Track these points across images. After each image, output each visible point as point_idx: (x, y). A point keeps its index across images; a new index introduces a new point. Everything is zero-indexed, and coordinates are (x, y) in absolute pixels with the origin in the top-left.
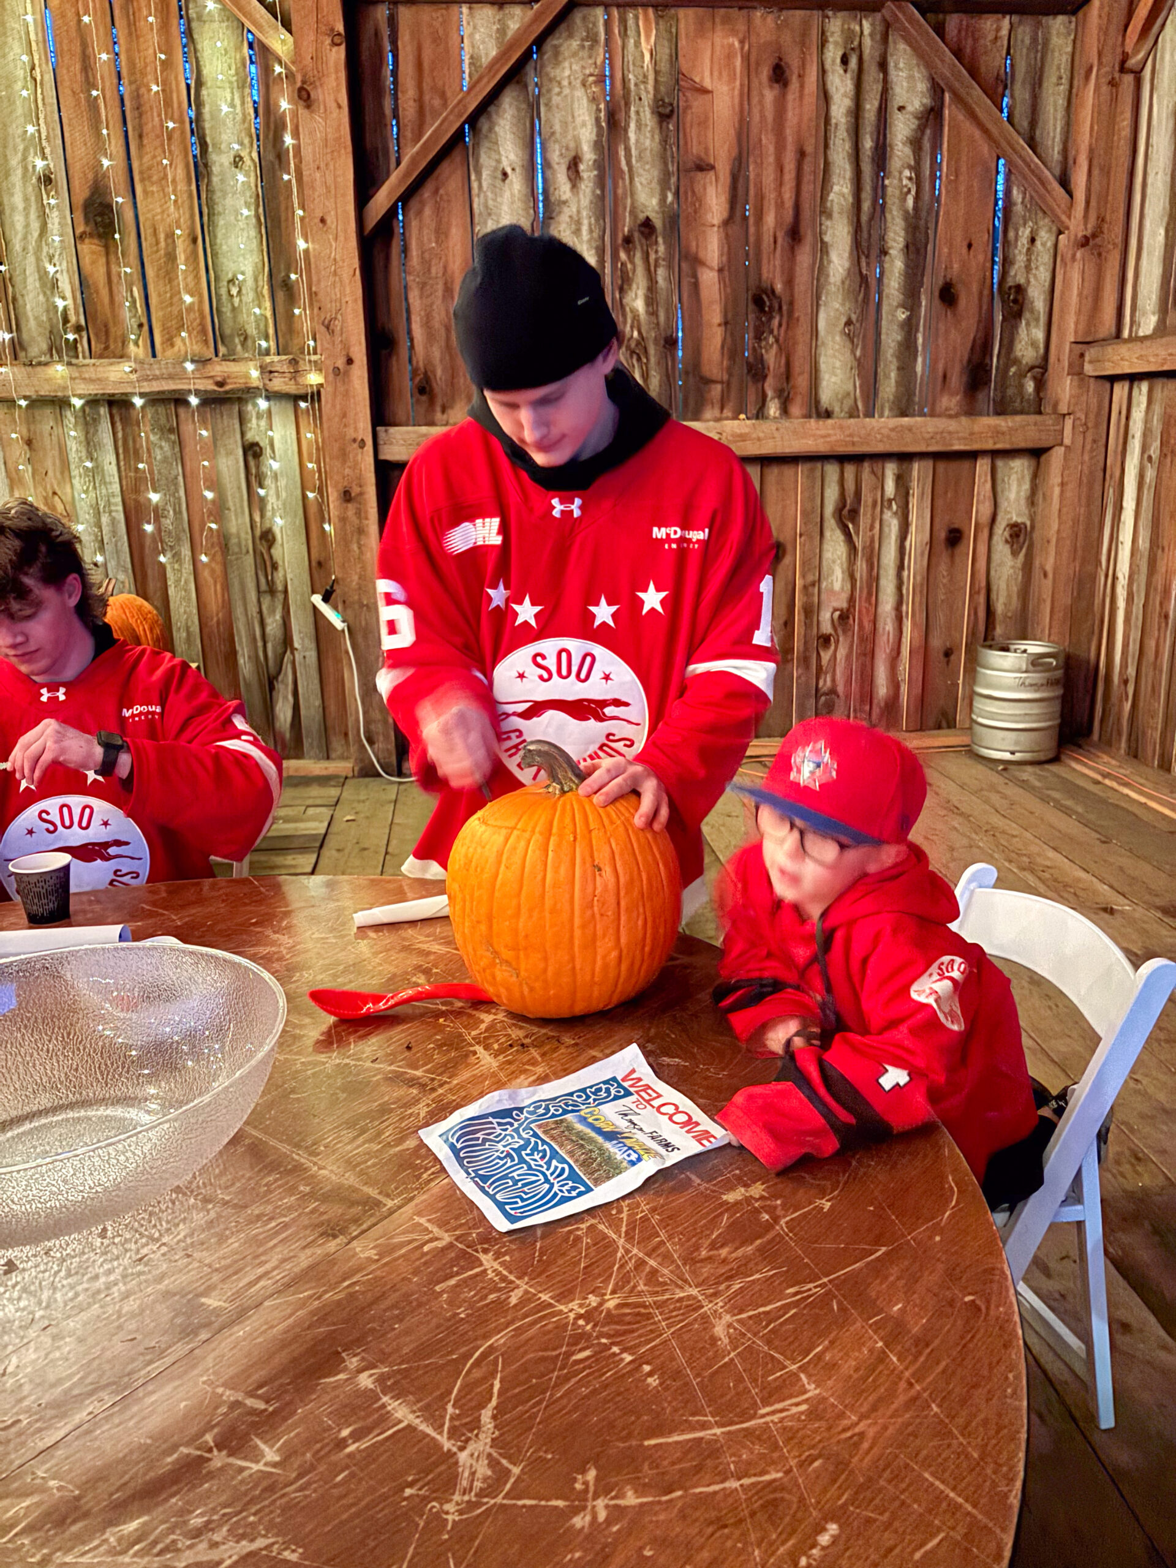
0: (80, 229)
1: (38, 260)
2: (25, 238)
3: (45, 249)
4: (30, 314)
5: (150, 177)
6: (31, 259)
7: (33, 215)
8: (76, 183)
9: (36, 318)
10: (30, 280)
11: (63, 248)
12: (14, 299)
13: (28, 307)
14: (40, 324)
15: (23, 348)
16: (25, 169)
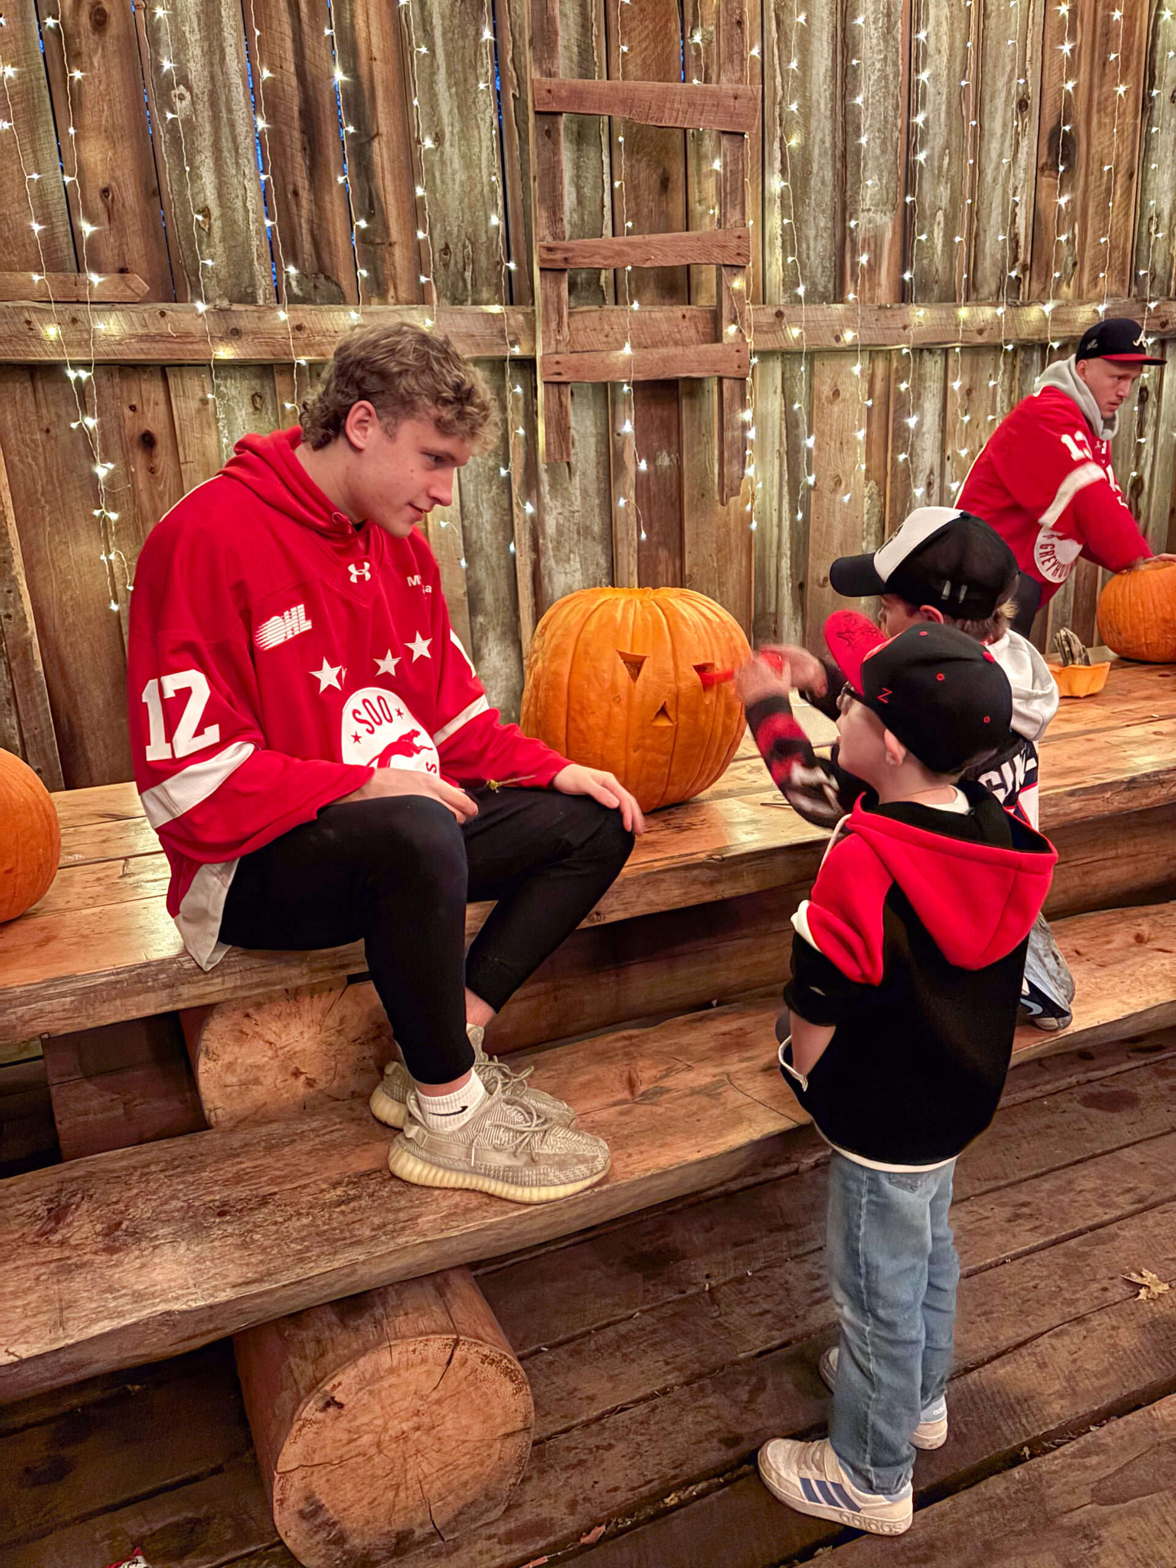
0: (1043, 161)
1: (1005, 192)
2: (997, 168)
3: (1012, 180)
4: (987, 251)
5: (1105, 108)
6: (999, 190)
7: (1007, 144)
8: (1047, 110)
9: (992, 256)
10: (994, 214)
11: (1026, 180)
12: (977, 235)
13: (988, 244)
14: (994, 264)
15: (976, 289)
16: (1009, 91)
